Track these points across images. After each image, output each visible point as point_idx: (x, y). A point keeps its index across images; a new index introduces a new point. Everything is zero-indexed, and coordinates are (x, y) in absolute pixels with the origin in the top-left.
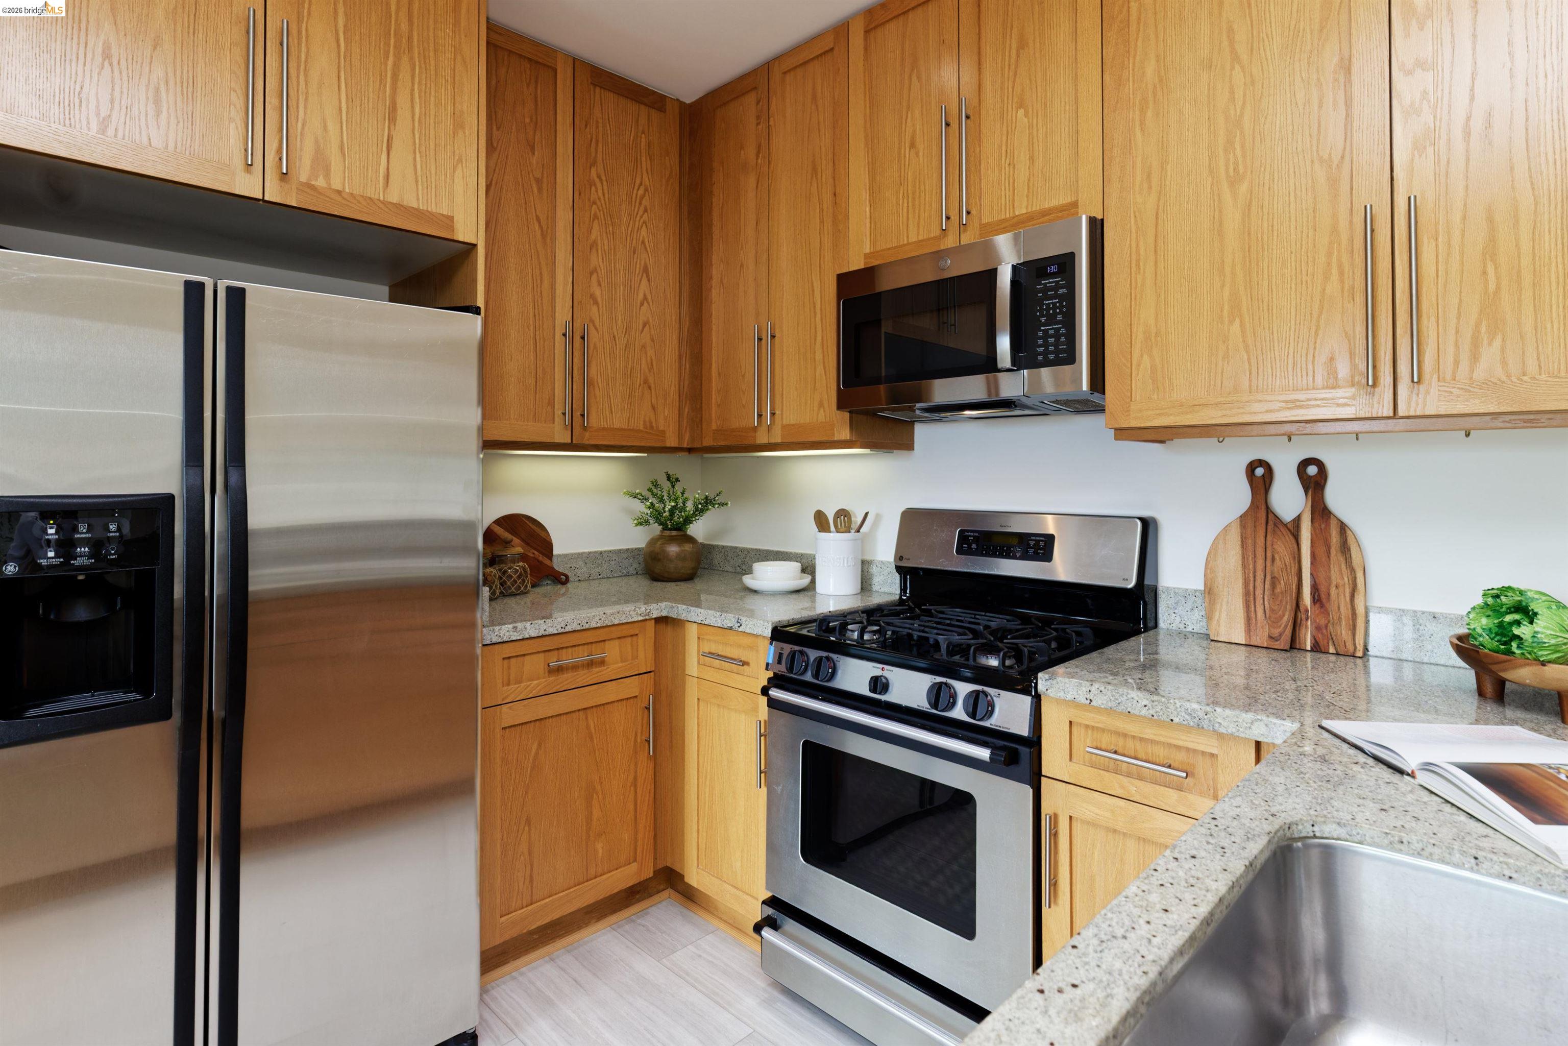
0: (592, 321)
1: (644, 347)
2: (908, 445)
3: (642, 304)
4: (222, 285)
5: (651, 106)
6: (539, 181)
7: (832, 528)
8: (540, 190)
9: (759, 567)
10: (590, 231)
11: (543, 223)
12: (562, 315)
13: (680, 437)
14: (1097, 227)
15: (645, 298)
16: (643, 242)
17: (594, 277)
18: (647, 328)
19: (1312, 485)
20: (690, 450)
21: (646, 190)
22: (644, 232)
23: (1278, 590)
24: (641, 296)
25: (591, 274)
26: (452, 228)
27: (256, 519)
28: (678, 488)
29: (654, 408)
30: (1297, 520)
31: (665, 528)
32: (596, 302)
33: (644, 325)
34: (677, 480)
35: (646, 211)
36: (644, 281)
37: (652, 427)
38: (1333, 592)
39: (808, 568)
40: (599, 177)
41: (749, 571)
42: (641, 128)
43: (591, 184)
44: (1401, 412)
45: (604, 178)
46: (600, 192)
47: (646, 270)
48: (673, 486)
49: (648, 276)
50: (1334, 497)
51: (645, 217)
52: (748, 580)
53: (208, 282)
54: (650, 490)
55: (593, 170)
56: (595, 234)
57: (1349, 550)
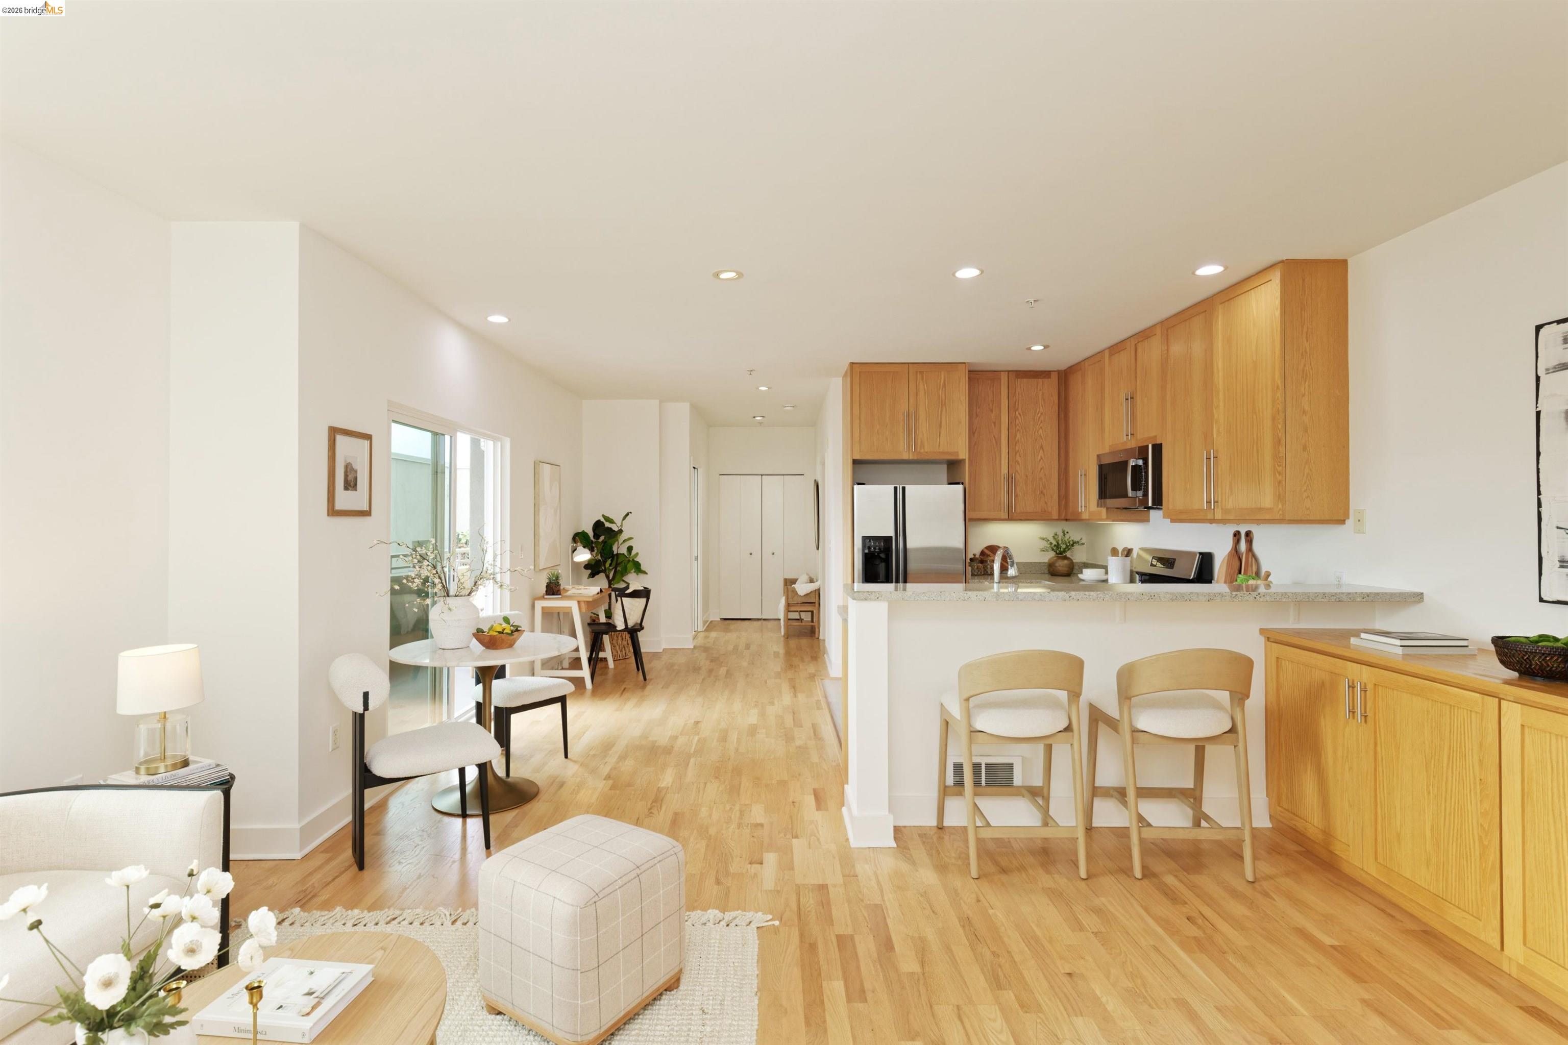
0: (1017, 471)
1: (1041, 478)
2: (1148, 521)
3: (1040, 460)
4: (901, 486)
5: (1044, 377)
6: (995, 423)
7: (1120, 555)
8: (995, 425)
9: (1085, 571)
10: (1016, 435)
11: (996, 437)
12: (1004, 470)
13: (1059, 515)
14: (1158, 449)
15: (1041, 458)
16: (1040, 436)
17: (1018, 454)
18: (1042, 470)
19: (1248, 540)
20: (1066, 520)
21: (1042, 414)
22: (1041, 431)
24: (1039, 457)
25: (1016, 454)
26: (958, 456)
27: (909, 545)
28: (1067, 536)
29: (1046, 503)
30: (1243, 554)
31: (1057, 554)
32: (1019, 464)
33: (1041, 469)
34: (1067, 533)
35: (1041, 422)
36: (1041, 451)
37: (1045, 511)
39: (1107, 573)
40: (1019, 414)
41: (1081, 573)
42: (1039, 389)
43: (1016, 418)
44: (1215, 518)
45: (1021, 414)
46: (1020, 421)
47: (1042, 447)
48: (1064, 535)
49: (1043, 450)
50: (1254, 546)
51: (1041, 425)
52: (1080, 576)
53: (898, 486)
54: (1054, 537)
55: (1017, 413)
56: (1018, 436)
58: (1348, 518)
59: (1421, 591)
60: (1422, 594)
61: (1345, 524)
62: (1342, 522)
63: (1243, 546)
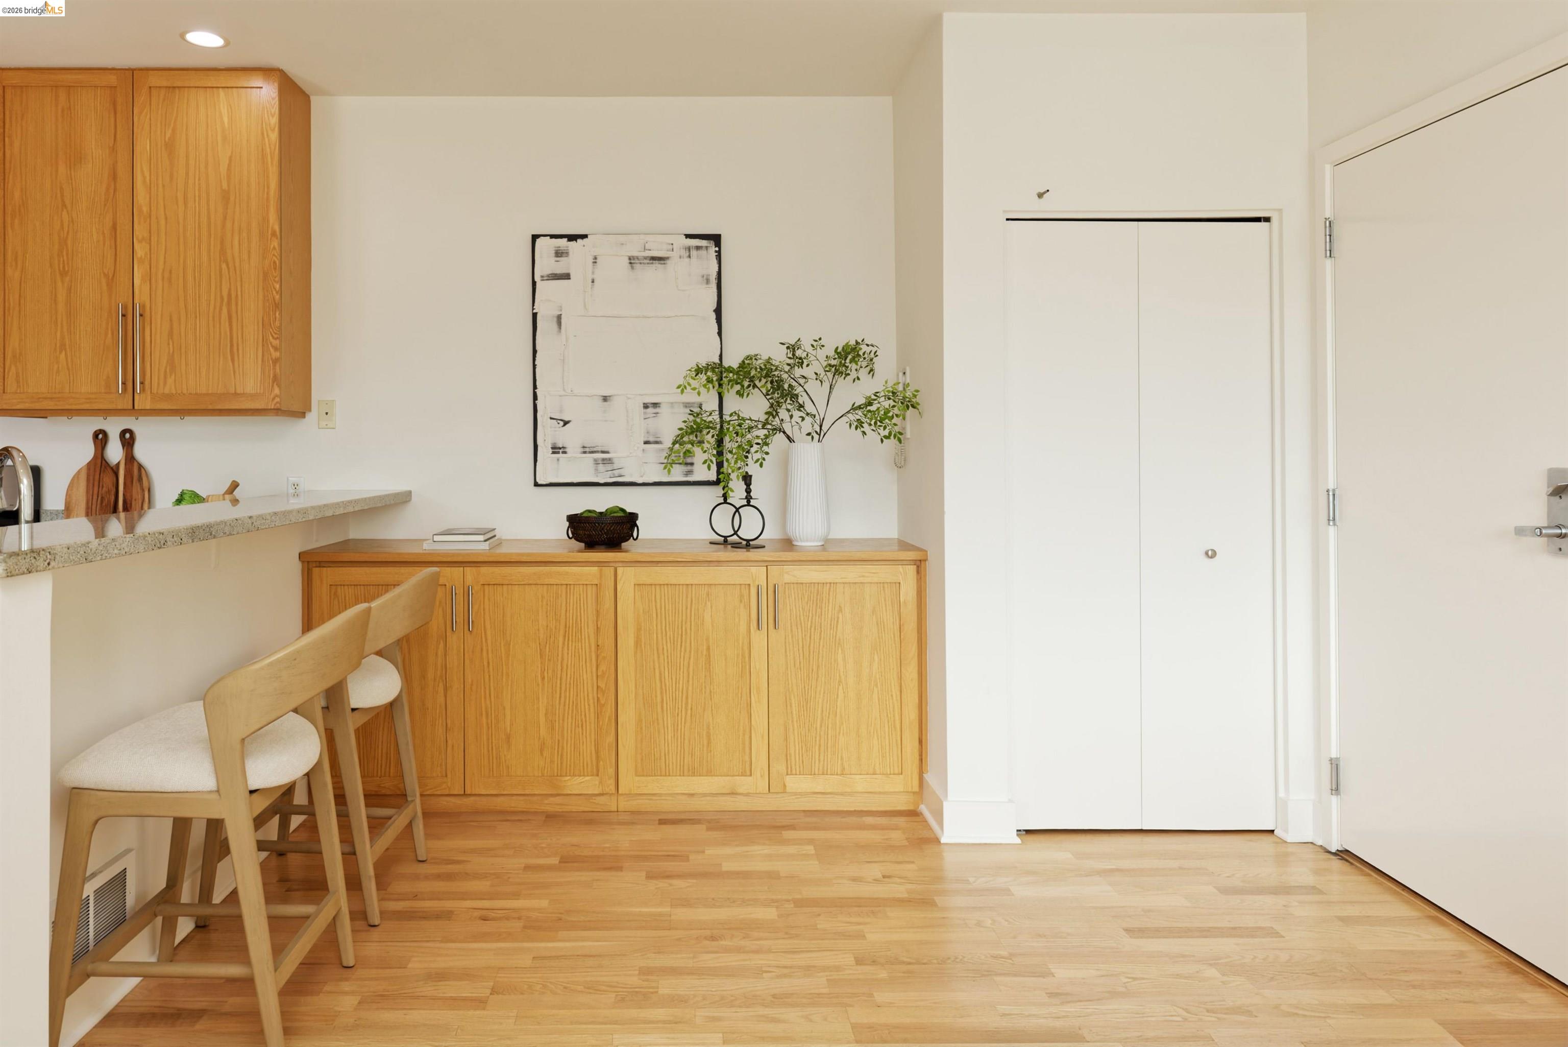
19: (126, 444)
23: (104, 504)
30: (118, 464)
38: (133, 503)
44: (136, 407)
50: (140, 452)
57: (142, 479)
58: (310, 410)
59: (409, 489)
60: (410, 492)
61: (304, 417)
62: (302, 415)
63: (115, 453)
